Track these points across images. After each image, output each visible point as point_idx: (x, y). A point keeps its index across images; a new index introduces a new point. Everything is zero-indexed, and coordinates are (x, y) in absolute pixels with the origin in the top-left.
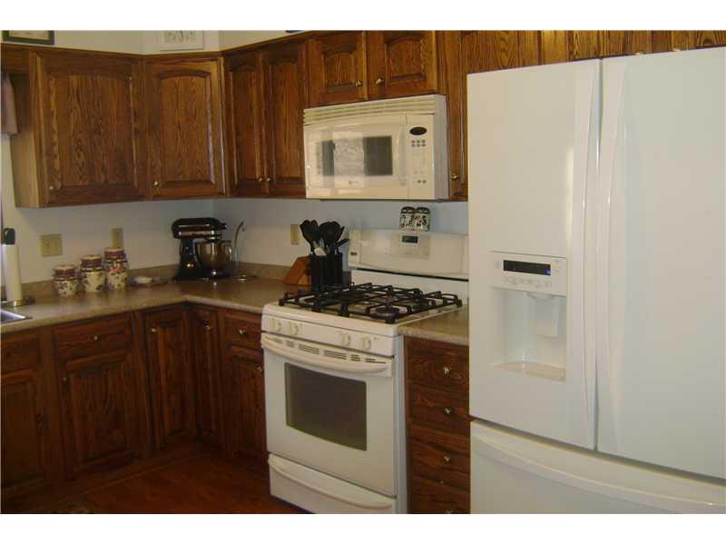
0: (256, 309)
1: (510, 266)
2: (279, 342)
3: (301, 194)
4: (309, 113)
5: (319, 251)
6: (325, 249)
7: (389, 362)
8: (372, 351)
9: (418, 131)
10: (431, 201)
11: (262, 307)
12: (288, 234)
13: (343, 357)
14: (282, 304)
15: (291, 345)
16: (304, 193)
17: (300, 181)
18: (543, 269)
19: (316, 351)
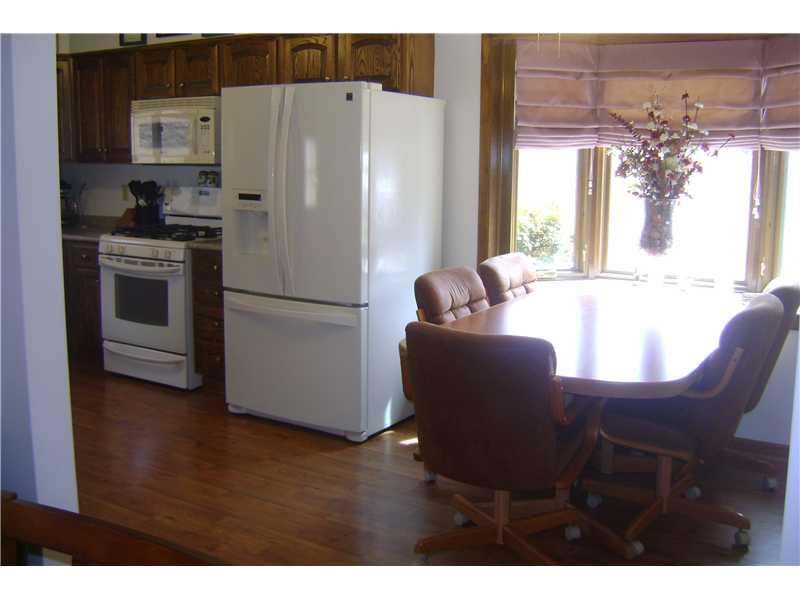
0: (95, 239)
1: (242, 197)
2: (111, 259)
3: (129, 160)
4: (135, 104)
5: (142, 202)
6: (147, 202)
7: (181, 265)
8: (172, 259)
9: (205, 119)
10: (212, 165)
11: (98, 237)
12: (120, 193)
13: (153, 265)
14: (113, 234)
15: (119, 261)
16: (131, 160)
17: (128, 150)
18: (257, 197)
19: (135, 263)
